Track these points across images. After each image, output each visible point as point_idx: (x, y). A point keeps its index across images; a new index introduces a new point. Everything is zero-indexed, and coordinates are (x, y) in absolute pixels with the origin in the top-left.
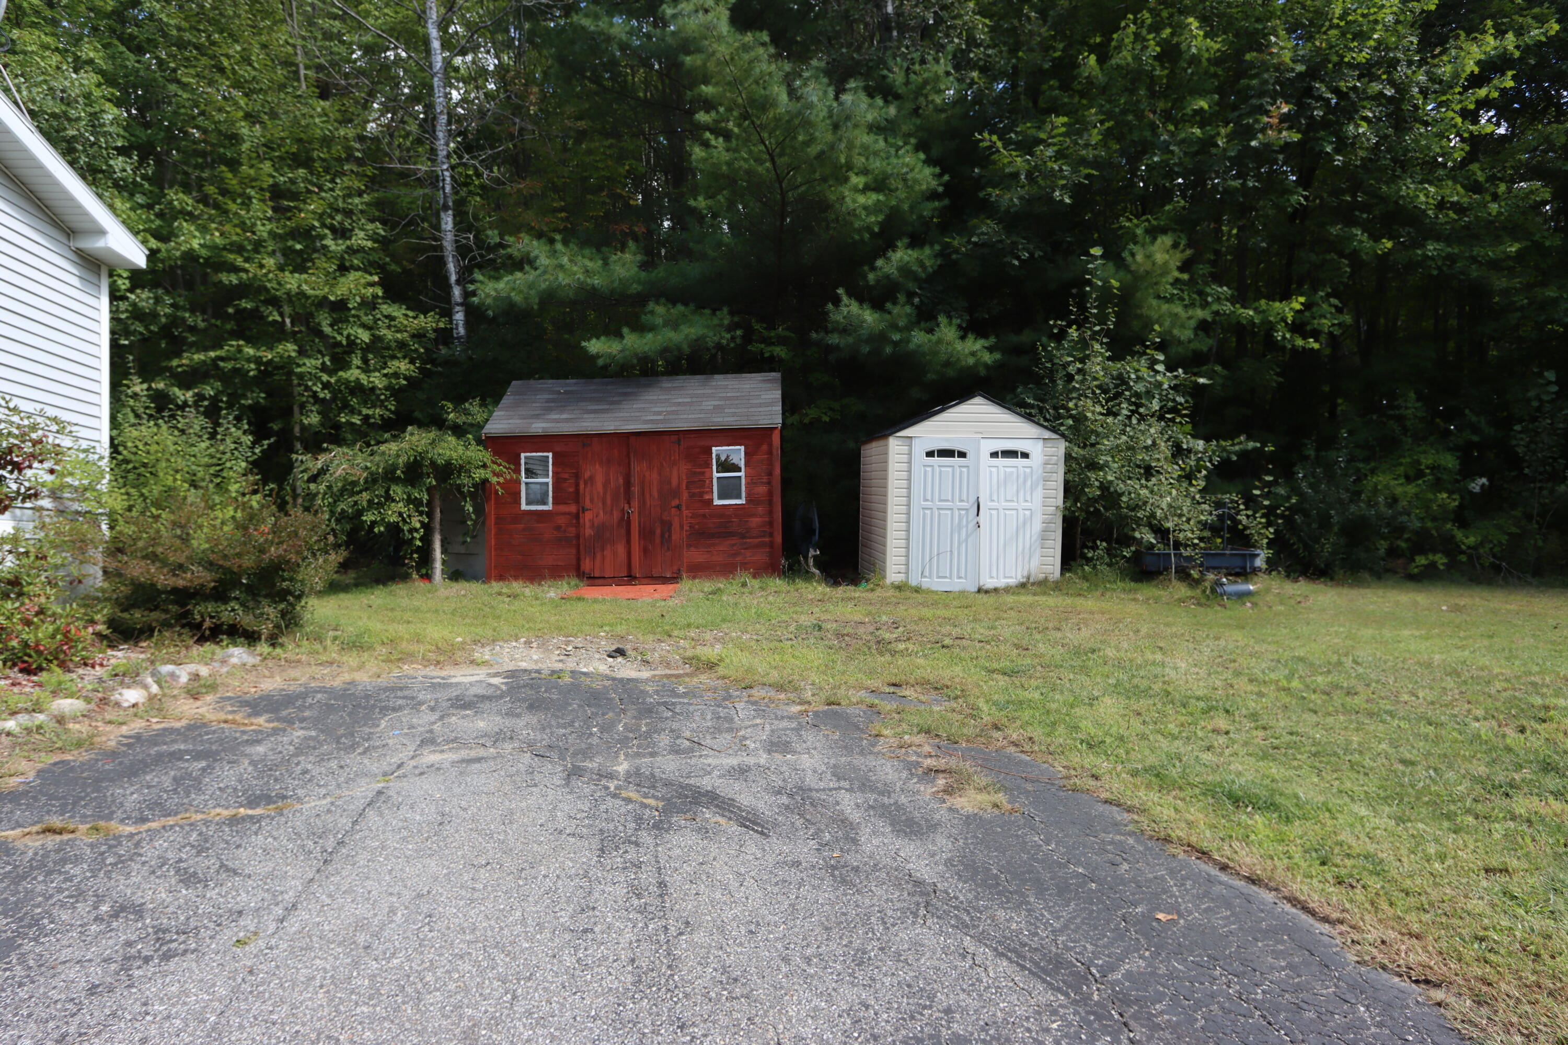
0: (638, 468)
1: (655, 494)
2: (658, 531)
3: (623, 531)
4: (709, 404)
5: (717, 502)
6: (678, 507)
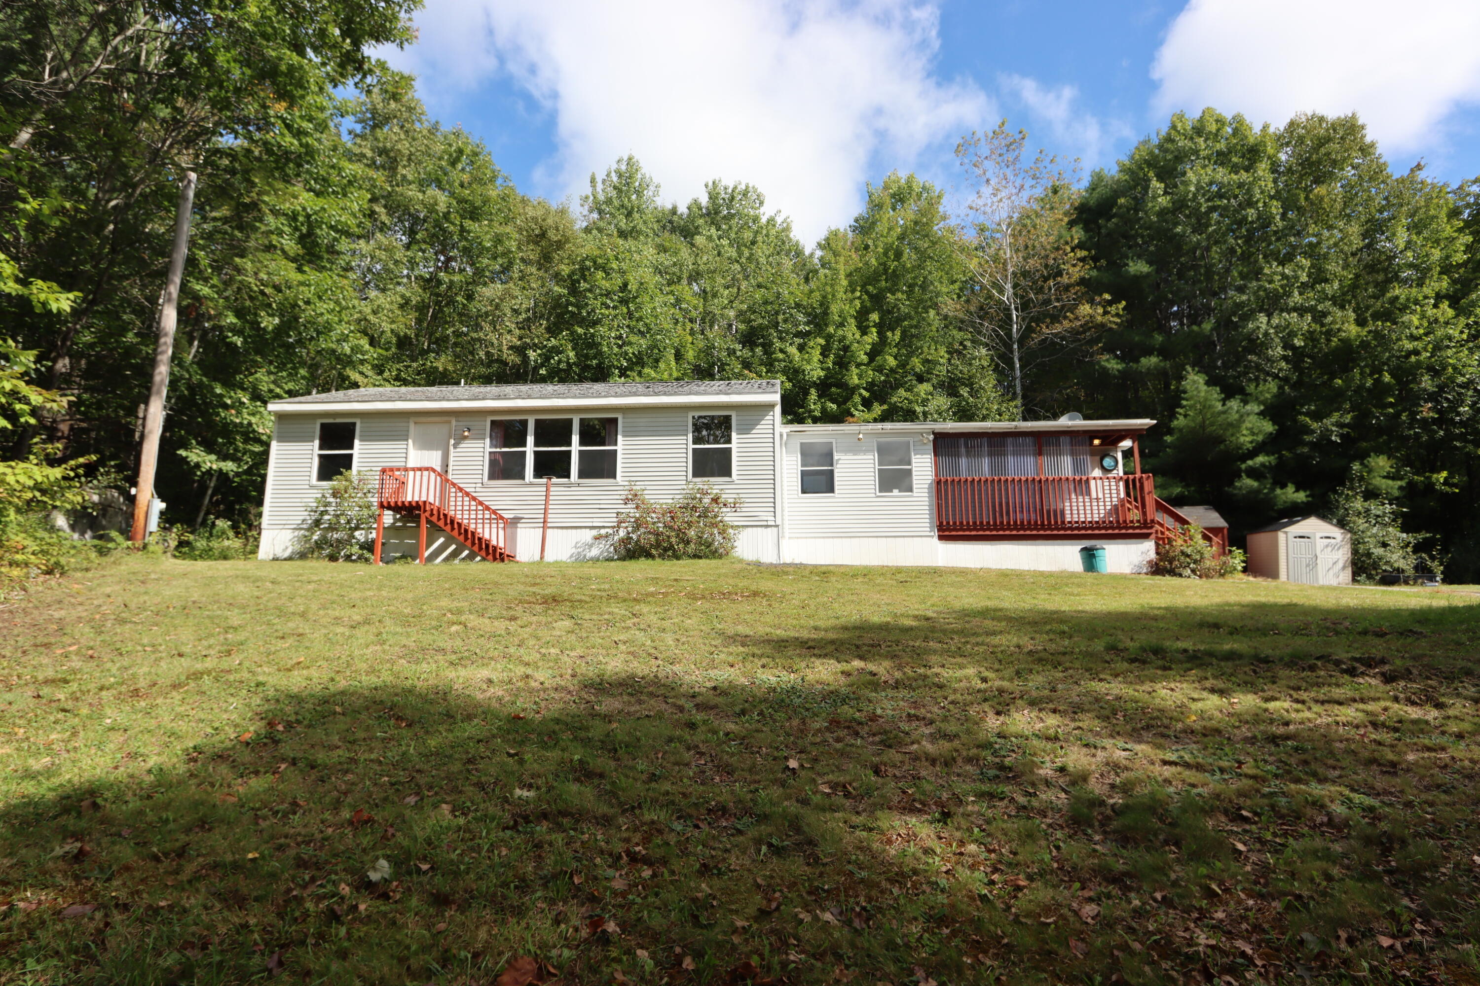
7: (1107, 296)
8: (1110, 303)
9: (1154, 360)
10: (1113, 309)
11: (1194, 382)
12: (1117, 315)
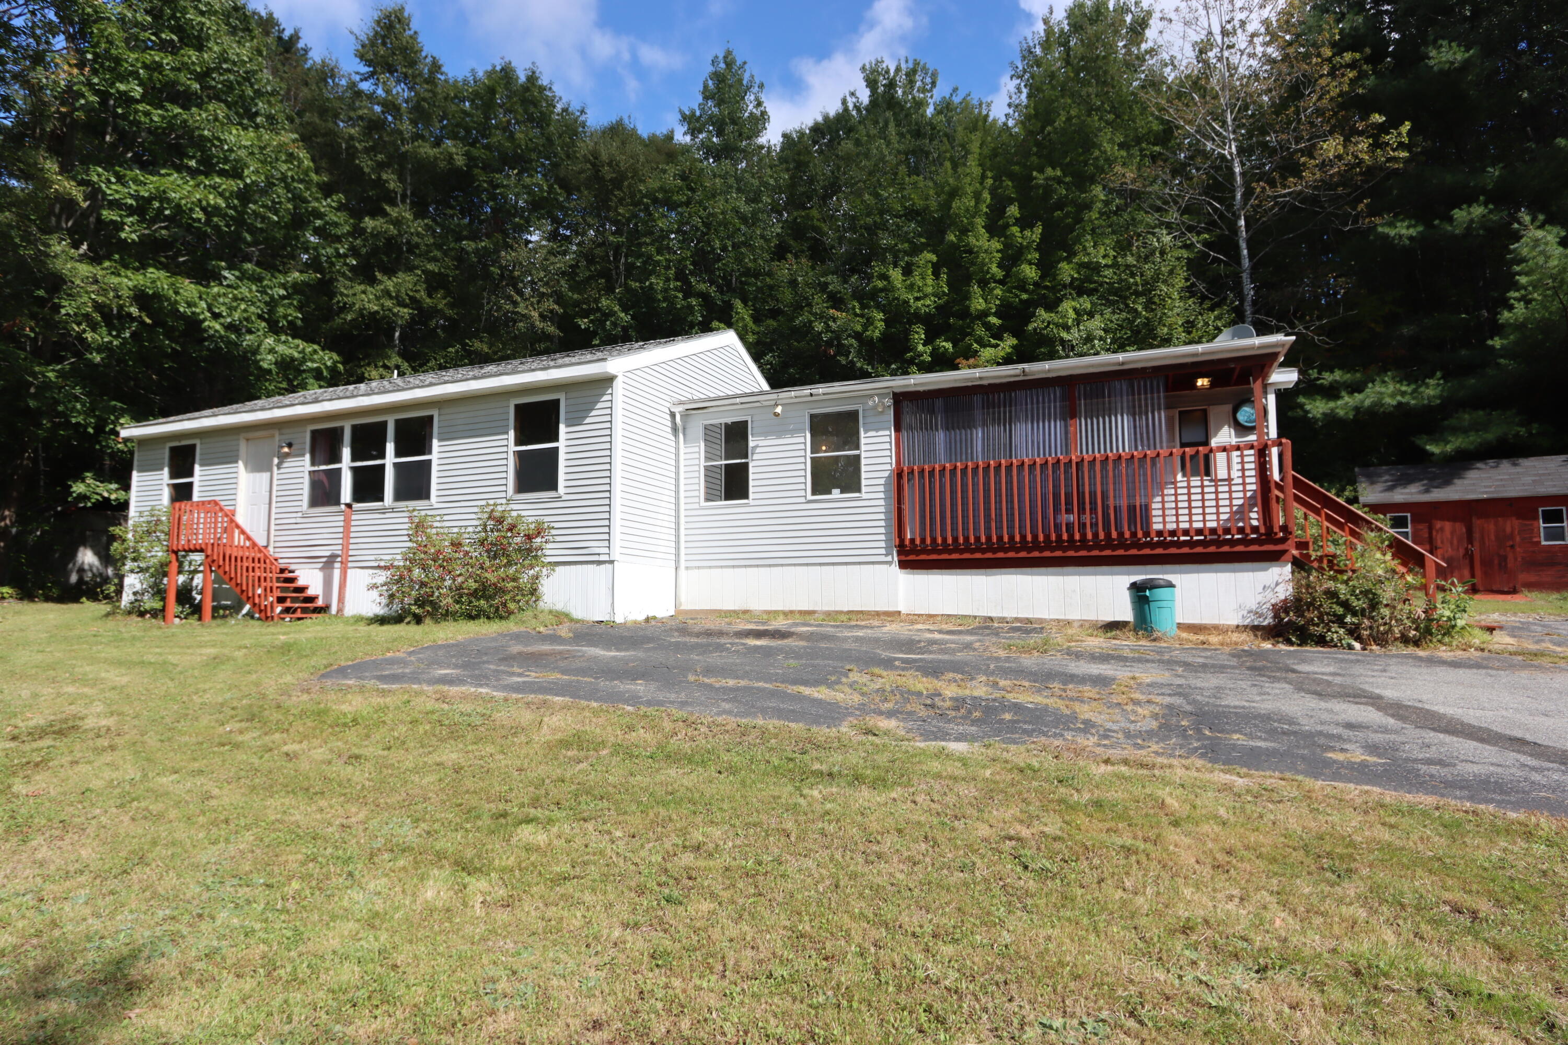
0: (1477, 523)
1: (1493, 537)
2: (1496, 562)
3: (1467, 561)
4: (1528, 479)
5: (1544, 543)
6: (1512, 547)
7: (1378, 118)
8: (1383, 129)
9: (1478, 211)
10: (1390, 138)
11: (1537, 242)
12: (1401, 146)
